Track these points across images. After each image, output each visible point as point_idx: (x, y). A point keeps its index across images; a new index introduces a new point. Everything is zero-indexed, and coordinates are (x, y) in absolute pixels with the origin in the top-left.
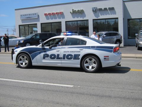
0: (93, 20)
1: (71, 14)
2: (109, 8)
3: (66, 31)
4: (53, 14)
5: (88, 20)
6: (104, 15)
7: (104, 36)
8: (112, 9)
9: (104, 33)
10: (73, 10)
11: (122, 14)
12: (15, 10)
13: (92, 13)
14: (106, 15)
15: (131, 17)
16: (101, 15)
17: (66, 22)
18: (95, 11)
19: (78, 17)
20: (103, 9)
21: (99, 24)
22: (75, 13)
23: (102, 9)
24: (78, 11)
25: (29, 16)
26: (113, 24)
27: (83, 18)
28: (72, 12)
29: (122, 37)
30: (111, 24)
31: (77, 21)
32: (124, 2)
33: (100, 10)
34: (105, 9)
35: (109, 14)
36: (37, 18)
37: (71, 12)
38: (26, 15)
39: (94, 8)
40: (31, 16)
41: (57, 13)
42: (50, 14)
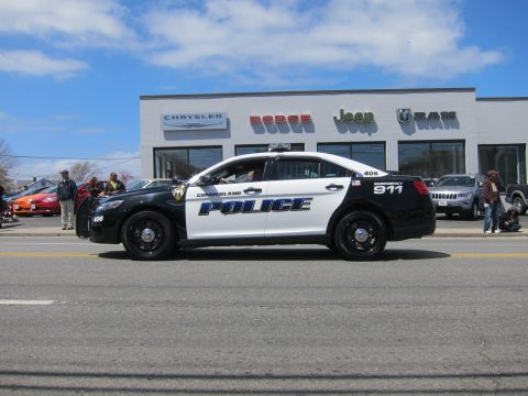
0: (400, 142)
2: (442, 113)
4: (280, 119)
6: (427, 128)
8: (450, 117)
10: (342, 111)
13: (396, 123)
14: (434, 128)
16: (421, 129)
17: (319, 144)
18: (405, 119)
19: (353, 131)
20: (427, 116)
22: (349, 121)
24: (359, 115)
25: (194, 121)
27: (370, 135)
28: (339, 118)
33: (420, 116)
34: (434, 116)
35: (441, 128)
36: (225, 127)
37: (335, 118)
38: (183, 117)
39: (404, 110)
40: (201, 121)
41: (293, 119)
42: (268, 120)
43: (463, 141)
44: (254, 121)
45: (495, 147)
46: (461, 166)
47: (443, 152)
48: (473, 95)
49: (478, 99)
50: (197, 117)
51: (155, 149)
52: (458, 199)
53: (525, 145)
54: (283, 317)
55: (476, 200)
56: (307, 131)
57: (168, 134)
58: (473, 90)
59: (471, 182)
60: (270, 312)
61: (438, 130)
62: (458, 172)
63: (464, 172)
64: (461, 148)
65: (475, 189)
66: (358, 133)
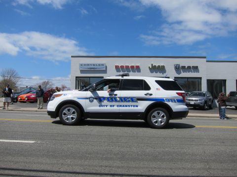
0: (175, 78)
1: (149, 69)
2: (193, 67)
4: (127, 67)
5: (169, 77)
6: (186, 72)
8: (196, 69)
10: (152, 64)
12: (72, 57)
16: (183, 72)
18: (178, 68)
19: (156, 73)
20: (186, 67)
24: (159, 66)
25: (93, 67)
27: (163, 74)
28: (151, 67)
33: (183, 67)
34: (189, 67)
35: (192, 72)
37: (149, 67)
38: (88, 65)
39: (177, 65)
40: (95, 67)
41: (132, 67)
42: (122, 67)
43: (201, 78)
44: (117, 67)
45: (214, 81)
46: (200, 88)
47: (192, 82)
48: (205, 60)
49: (207, 61)
50: (94, 65)
51: (76, 77)
52: (198, 101)
53: (226, 80)
54: (128, 151)
55: (206, 102)
56: (138, 72)
57: (82, 72)
58: (205, 57)
59: (204, 95)
60: (122, 149)
61: (190, 73)
62: (198, 91)
63: (201, 91)
64: (200, 81)
65: (205, 98)
66: (158, 73)
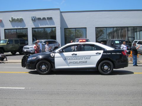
1: (10, 22)
3: (5, 39)
5: (27, 28)
7: (44, 43)
9: (43, 41)
10: (12, 18)
11: (60, 24)
13: (31, 22)
15: (68, 27)
17: (5, 30)
18: (34, 20)
20: (42, 19)
21: (37, 32)
22: (14, 21)
23: (40, 18)
24: (18, 19)
26: (50, 32)
28: (11, 20)
29: (59, 45)
30: (48, 32)
31: (16, 29)
32: (61, 12)
37: (10, 20)
39: (33, 17)
48: (58, 11)
